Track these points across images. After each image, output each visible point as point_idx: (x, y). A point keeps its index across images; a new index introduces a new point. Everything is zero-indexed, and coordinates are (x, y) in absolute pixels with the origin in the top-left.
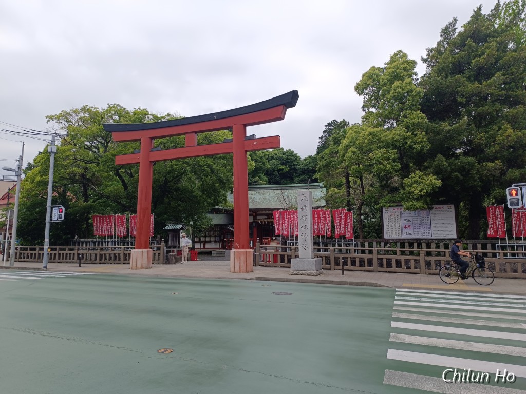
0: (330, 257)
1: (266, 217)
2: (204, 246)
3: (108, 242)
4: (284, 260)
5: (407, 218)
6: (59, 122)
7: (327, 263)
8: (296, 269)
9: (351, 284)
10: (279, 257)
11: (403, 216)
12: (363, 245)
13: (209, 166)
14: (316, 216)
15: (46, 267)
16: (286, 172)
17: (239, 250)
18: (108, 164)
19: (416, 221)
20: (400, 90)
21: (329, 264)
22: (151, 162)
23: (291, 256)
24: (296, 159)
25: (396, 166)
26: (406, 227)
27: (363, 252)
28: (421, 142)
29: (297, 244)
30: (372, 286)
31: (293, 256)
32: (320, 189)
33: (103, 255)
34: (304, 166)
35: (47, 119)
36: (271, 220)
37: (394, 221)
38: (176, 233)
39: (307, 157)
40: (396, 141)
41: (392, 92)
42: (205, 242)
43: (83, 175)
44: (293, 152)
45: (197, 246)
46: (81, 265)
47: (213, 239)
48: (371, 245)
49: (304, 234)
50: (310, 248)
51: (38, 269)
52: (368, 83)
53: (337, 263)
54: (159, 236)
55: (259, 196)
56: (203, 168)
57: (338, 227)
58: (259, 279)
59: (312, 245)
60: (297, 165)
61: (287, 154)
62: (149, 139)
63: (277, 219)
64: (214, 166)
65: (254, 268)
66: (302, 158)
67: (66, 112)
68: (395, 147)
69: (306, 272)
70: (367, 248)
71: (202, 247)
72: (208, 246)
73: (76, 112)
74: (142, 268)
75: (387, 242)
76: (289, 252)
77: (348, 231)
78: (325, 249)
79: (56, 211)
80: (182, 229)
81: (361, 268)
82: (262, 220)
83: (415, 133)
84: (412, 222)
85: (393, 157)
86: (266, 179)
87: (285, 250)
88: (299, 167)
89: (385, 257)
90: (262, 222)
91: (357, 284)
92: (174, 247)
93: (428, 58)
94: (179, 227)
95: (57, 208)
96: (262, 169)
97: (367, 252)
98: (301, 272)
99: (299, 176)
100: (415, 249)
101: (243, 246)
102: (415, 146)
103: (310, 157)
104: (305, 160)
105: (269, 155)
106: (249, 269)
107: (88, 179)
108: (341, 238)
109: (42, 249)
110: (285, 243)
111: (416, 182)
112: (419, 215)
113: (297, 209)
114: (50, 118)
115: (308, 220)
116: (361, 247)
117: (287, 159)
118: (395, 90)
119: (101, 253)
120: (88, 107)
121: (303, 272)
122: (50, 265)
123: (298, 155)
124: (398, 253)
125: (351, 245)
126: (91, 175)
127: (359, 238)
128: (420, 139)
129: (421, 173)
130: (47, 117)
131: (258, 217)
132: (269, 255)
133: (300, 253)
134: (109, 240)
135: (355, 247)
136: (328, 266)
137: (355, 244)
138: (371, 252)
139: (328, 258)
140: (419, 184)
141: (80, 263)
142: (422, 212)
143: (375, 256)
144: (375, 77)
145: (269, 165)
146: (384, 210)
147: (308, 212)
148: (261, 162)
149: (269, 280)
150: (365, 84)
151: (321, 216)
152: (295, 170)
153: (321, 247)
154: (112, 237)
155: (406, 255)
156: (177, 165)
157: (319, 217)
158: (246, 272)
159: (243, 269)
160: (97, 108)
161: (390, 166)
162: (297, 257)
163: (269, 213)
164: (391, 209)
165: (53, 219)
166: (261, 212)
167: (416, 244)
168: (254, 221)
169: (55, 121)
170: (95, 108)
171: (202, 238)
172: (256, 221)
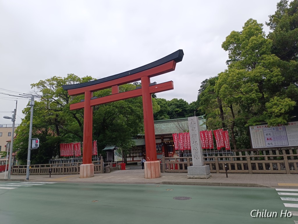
0: (215, 164)
1: (169, 139)
2: (133, 159)
3: (70, 160)
4: (183, 167)
5: (268, 133)
6: (38, 88)
7: (213, 168)
8: (192, 174)
9: (236, 185)
10: (178, 166)
11: (265, 131)
12: (238, 154)
13: (130, 108)
14: (202, 135)
15: (28, 179)
16: (180, 112)
17: (149, 162)
18: (67, 111)
19: (275, 135)
20: (255, 42)
21: (215, 169)
22: (91, 106)
23: (187, 164)
24: (185, 104)
25: (259, 95)
26: (268, 139)
27: (238, 159)
28: (277, 76)
29: (191, 156)
30: (254, 187)
31: (188, 164)
32: (202, 120)
33: (66, 169)
34: (191, 108)
35: (31, 86)
36: (172, 141)
37: (258, 136)
38: (111, 152)
39: (192, 102)
40: (257, 76)
41: (250, 43)
42: (133, 157)
43: (56, 119)
44: (183, 100)
45: (128, 159)
46: (51, 176)
47: (138, 155)
48: (243, 154)
49: (195, 148)
50: (200, 158)
51: (23, 180)
52: (231, 41)
53: (221, 168)
54: (100, 155)
55: (164, 127)
56: (126, 109)
57: (219, 142)
58: (164, 183)
59: (201, 156)
60: (186, 108)
61: (180, 102)
62: (90, 92)
63: (176, 139)
64: (133, 108)
65: (162, 174)
66: (189, 103)
67: (42, 81)
68: (257, 81)
69: (199, 176)
70: (241, 156)
71: (132, 160)
72: (135, 159)
73: (48, 80)
74: (87, 177)
75: (255, 151)
76: (185, 162)
77: (227, 144)
78: (210, 158)
79: (34, 142)
80: (115, 149)
81: (239, 171)
82: (167, 141)
83: (271, 69)
84: (272, 135)
85: (256, 88)
86: (169, 117)
87: (182, 160)
88: (188, 108)
89: (256, 162)
90: (167, 143)
91: (241, 185)
92: (110, 162)
93: (271, 22)
94: (113, 148)
95: (35, 140)
96: (165, 111)
97: (241, 159)
98: (195, 176)
99: (188, 114)
100: (278, 155)
101: (153, 158)
102: (272, 79)
103: (194, 102)
104: (191, 104)
105: (169, 103)
106: (157, 175)
107: (59, 122)
108: (221, 150)
109: (26, 167)
110: (182, 155)
111: (275, 104)
112: (277, 130)
113: (188, 131)
114: (33, 85)
115: (197, 139)
116: (236, 156)
117: (180, 104)
118: (252, 42)
119: (65, 167)
120: (56, 77)
121: (197, 176)
122: (31, 177)
123: (187, 102)
124: (266, 158)
125: (229, 155)
126: (60, 119)
127: (234, 149)
128: (275, 74)
129: (278, 98)
130: (31, 85)
131: (164, 140)
132: (172, 164)
133: (193, 162)
134: (71, 159)
135: (232, 155)
136: (215, 171)
137: (232, 154)
138: (244, 159)
139: (214, 165)
140: (279, 106)
141: (50, 175)
142: (279, 127)
143: (249, 162)
144: (236, 37)
145: (169, 109)
146: (250, 128)
147: (197, 133)
148: (164, 107)
149: (172, 184)
150: (229, 42)
151: (206, 135)
152: (186, 111)
153: (207, 157)
154: (72, 157)
155: (271, 160)
156: (109, 108)
157: (204, 136)
158: (156, 178)
159: (154, 175)
160: (61, 77)
161: (254, 95)
162: (191, 165)
163: (170, 137)
164: (255, 127)
165: (32, 147)
166: (166, 136)
167: (278, 151)
168: (162, 142)
169: (36, 87)
170: (59, 78)
171: (131, 154)
172: (163, 142)
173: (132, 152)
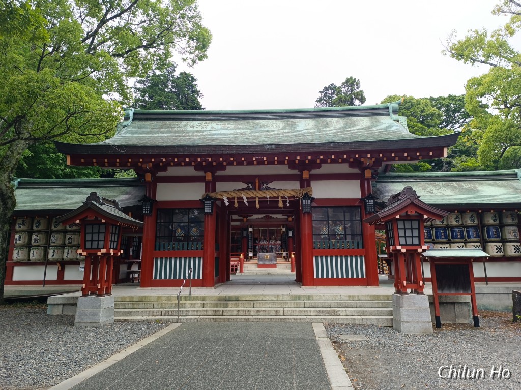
1: (245, 186)
2: (61, 274)
82: (232, 195)
90: (231, 200)
168: (207, 198)
171: (51, 252)
172: (213, 195)
173: (59, 242)
